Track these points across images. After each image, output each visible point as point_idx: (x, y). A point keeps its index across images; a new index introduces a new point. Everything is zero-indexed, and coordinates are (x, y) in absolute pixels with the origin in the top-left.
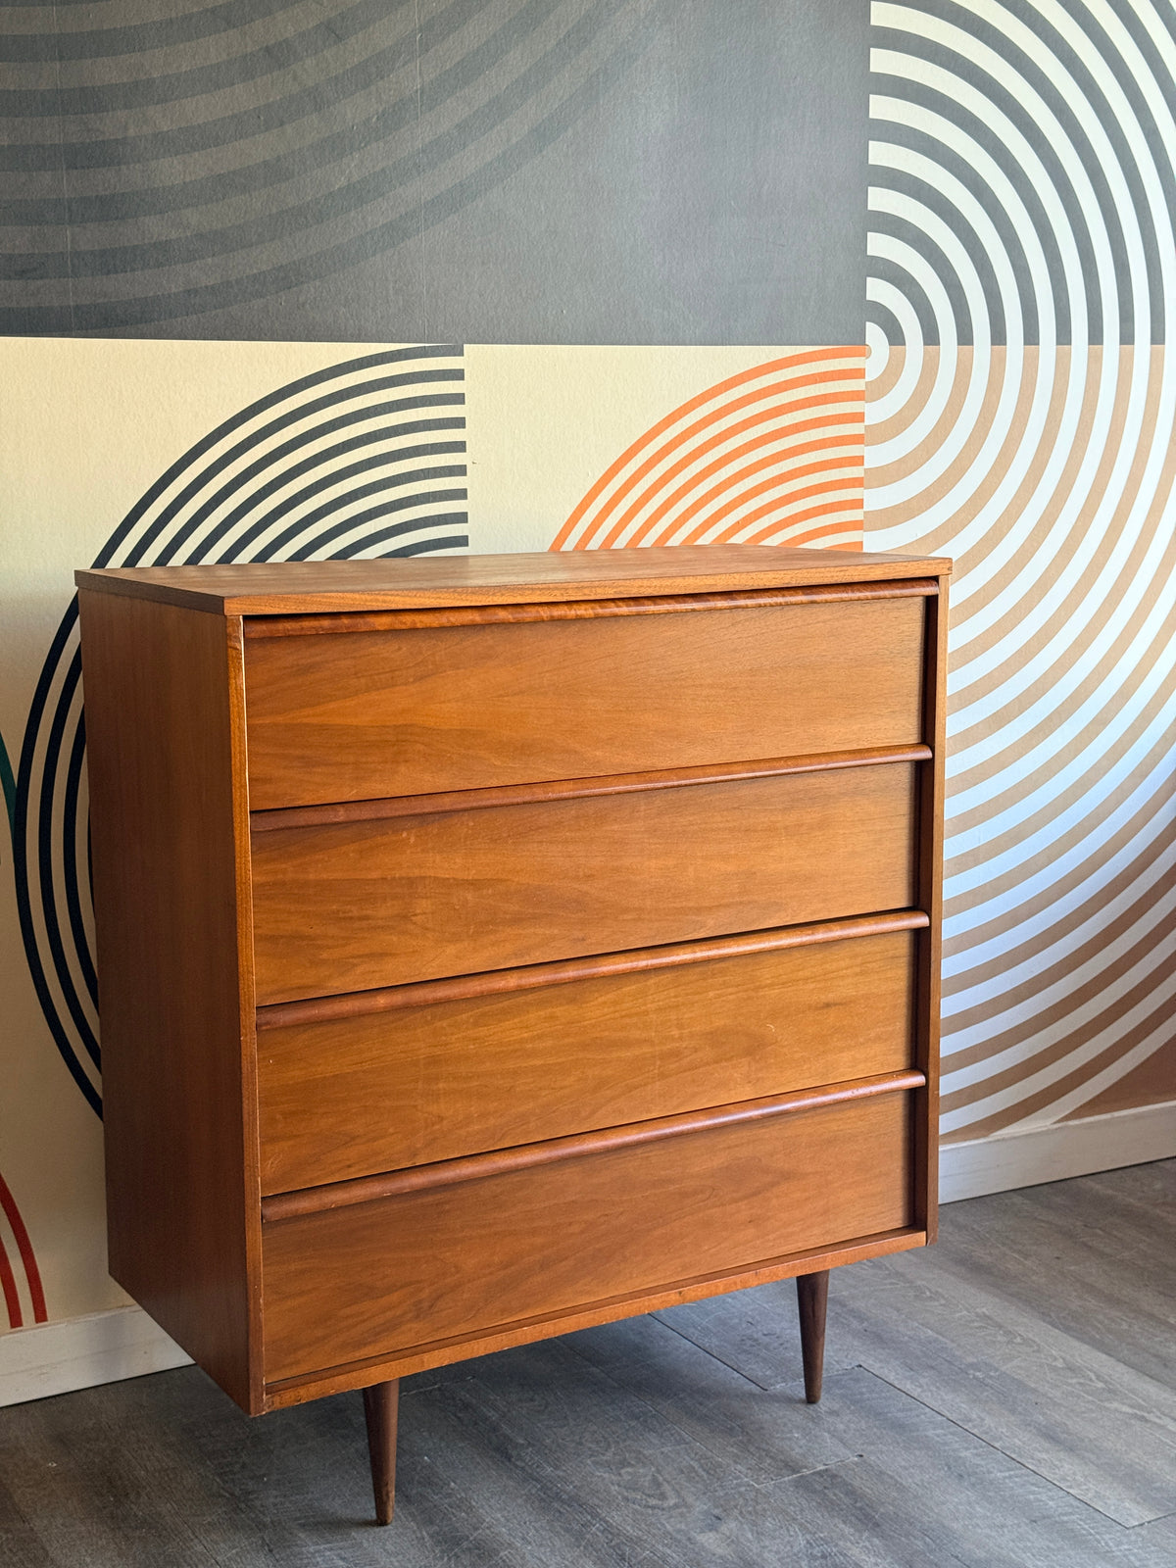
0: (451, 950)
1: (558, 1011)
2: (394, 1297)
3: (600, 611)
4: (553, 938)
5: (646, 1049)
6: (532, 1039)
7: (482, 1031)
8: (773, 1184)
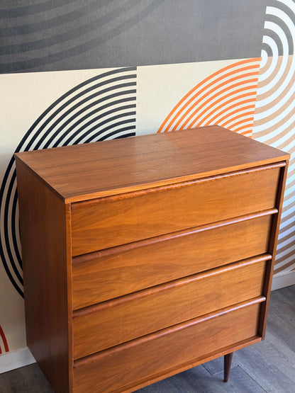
0: (132, 285)
1: (162, 297)
2: (111, 378)
3: (182, 185)
4: (162, 277)
5: (188, 302)
6: (154, 305)
7: (140, 306)
8: (220, 331)
